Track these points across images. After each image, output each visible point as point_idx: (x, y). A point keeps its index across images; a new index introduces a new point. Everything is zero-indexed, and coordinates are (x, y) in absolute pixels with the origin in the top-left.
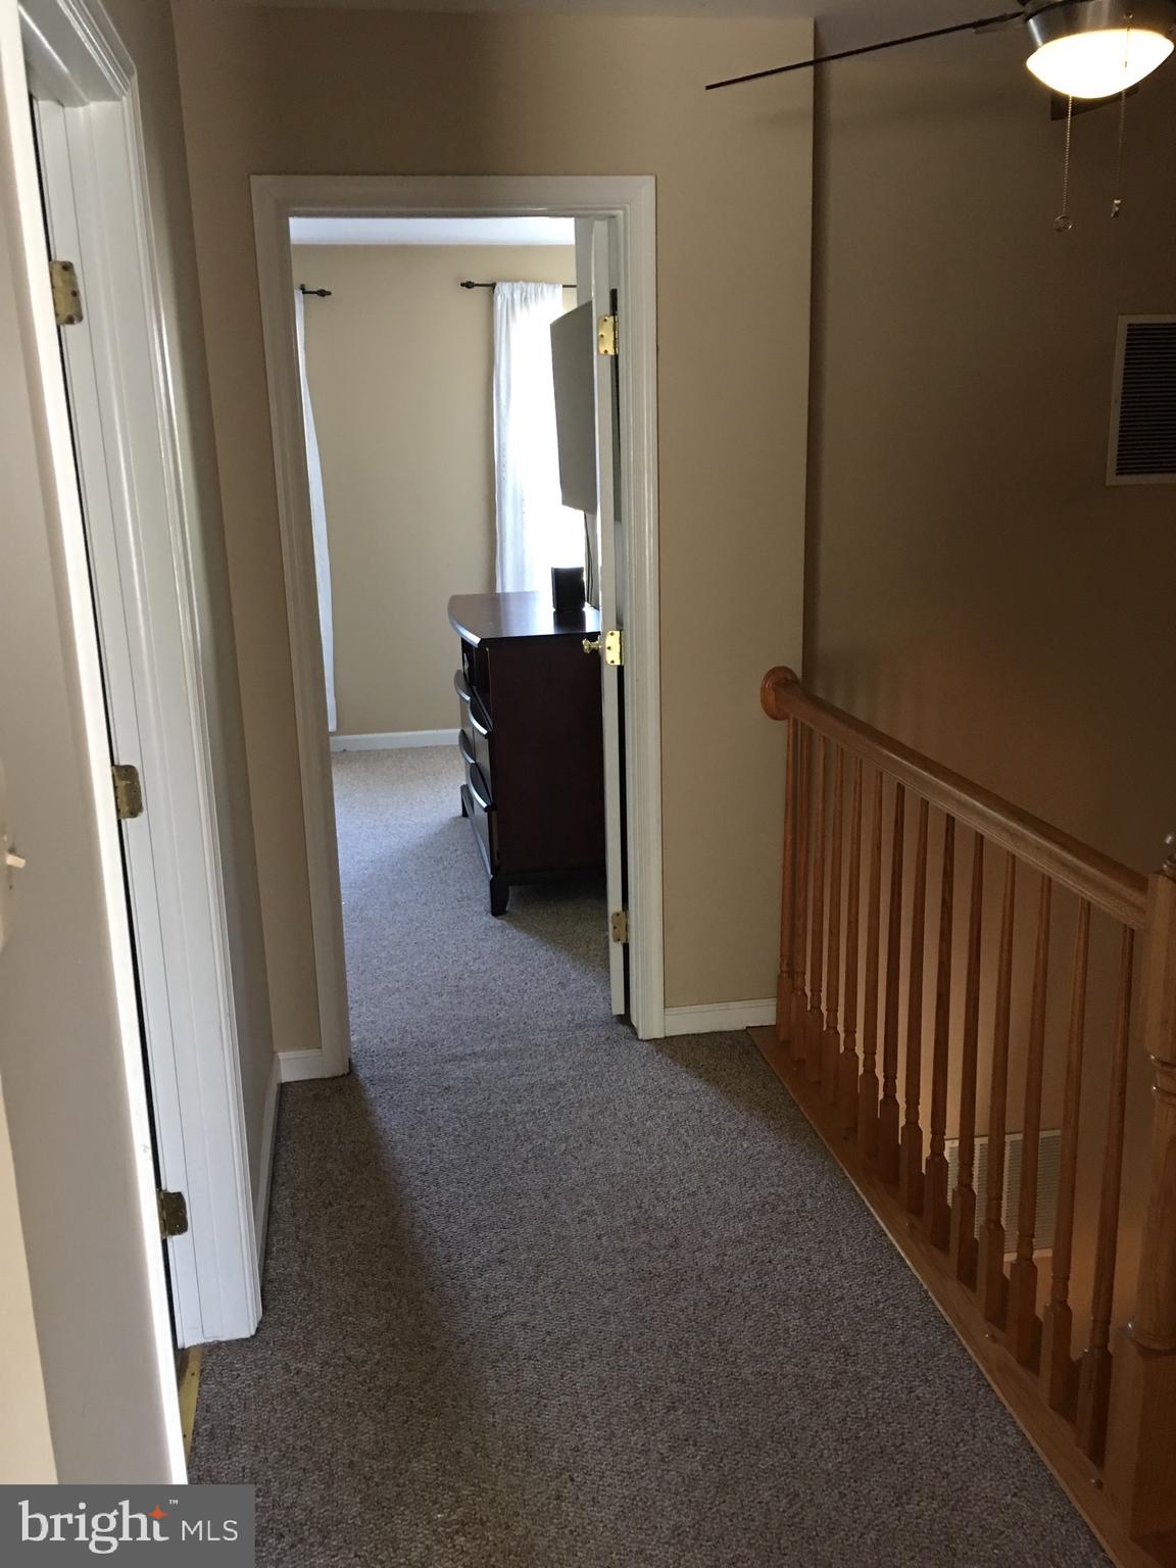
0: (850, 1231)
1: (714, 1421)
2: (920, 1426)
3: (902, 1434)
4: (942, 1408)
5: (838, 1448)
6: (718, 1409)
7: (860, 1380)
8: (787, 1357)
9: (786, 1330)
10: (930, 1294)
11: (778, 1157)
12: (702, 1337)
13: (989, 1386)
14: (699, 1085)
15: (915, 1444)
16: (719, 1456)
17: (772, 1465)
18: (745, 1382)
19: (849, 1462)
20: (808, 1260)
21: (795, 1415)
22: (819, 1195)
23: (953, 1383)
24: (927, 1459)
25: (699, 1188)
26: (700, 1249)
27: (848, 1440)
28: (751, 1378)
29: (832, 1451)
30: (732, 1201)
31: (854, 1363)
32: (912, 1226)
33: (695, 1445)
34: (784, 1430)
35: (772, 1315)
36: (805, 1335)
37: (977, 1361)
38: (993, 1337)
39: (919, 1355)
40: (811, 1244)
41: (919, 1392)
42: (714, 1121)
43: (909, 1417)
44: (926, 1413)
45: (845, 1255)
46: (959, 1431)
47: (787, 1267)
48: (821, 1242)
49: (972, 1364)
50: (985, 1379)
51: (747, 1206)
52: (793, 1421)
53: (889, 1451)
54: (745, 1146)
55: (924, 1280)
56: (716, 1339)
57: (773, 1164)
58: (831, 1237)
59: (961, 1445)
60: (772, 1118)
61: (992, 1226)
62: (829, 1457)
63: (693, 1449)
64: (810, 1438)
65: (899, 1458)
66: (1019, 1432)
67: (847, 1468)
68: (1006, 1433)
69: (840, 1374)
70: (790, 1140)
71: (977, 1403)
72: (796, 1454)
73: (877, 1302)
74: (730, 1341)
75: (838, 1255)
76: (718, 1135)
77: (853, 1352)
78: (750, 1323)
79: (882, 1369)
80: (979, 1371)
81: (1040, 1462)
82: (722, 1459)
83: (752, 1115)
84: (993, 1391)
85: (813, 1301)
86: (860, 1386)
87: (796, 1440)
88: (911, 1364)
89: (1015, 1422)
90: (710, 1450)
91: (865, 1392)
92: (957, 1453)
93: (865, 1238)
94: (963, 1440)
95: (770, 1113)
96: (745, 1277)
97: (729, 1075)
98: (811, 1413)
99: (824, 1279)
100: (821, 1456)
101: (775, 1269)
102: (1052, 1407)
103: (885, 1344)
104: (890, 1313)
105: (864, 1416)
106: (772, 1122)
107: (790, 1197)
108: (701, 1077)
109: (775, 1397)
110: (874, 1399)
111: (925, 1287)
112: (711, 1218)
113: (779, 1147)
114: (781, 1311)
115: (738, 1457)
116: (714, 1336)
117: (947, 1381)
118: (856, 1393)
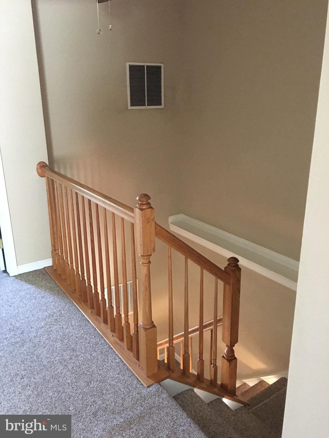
0: (75, 317)
1: (35, 378)
2: (94, 364)
3: (89, 367)
4: (99, 357)
5: (71, 376)
6: (36, 375)
7: (77, 356)
8: (57, 355)
9: (56, 348)
10: (96, 328)
11: (53, 302)
12: (31, 356)
13: (112, 348)
14: (29, 286)
15: (93, 369)
16: (37, 387)
17: (53, 385)
18: (44, 366)
19: (75, 378)
20: (62, 328)
21: (59, 370)
22: (66, 309)
23: (102, 350)
24: (95, 372)
25: (30, 315)
26: (30, 332)
27: (74, 373)
28: (46, 364)
29: (70, 377)
30: (40, 317)
31: (76, 352)
32: (92, 312)
33: (30, 386)
34: (56, 375)
35: (52, 345)
36: (62, 348)
37: (109, 343)
38: (113, 336)
39: (93, 345)
40: (64, 323)
41: (93, 355)
42: (34, 296)
43: (91, 362)
44: (95, 360)
45: (73, 324)
46: (104, 362)
47: (57, 331)
48: (66, 322)
49: (107, 344)
50: (111, 347)
51: (44, 317)
52: (59, 372)
53: (85, 372)
54: (44, 301)
55: (95, 325)
56: (35, 356)
57: (52, 304)
58: (69, 320)
59: (105, 365)
60: (52, 291)
61: (110, 307)
62: (69, 379)
63: (29, 388)
64: (63, 375)
65: (88, 373)
66: (120, 358)
67: (74, 380)
68: (116, 359)
69: (72, 356)
70: (57, 296)
71: (109, 354)
72: (59, 380)
73: (82, 334)
74: (40, 355)
75: (71, 324)
76: (35, 299)
77: (75, 349)
78: (46, 349)
79: (83, 352)
80: (109, 345)
81: (125, 364)
82: (38, 388)
83: (46, 292)
84: (113, 349)
85: (64, 338)
86: (77, 357)
87: (59, 377)
88: (91, 348)
89: (118, 356)
90: (34, 387)
91: (79, 359)
92: (103, 368)
93: (79, 318)
94: (105, 364)
95: (51, 290)
96: (44, 337)
97: (39, 282)
98: (64, 369)
99: (67, 331)
100: (67, 379)
101: (53, 332)
102: (127, 349)
103: (84, 345)
104: (86, 336)
105: (78, 365)
106: (52, 292)
107: (57, 312)
108: (30, 284)
109: (54, 367)
110: (81, 360)
111: (95, 327)
112: (33, 323)
113: (54, 299)
114: (55, 343)
115: (43, 386)
116: (35, 355)
117: (101, 350)
118: (76, 360)
